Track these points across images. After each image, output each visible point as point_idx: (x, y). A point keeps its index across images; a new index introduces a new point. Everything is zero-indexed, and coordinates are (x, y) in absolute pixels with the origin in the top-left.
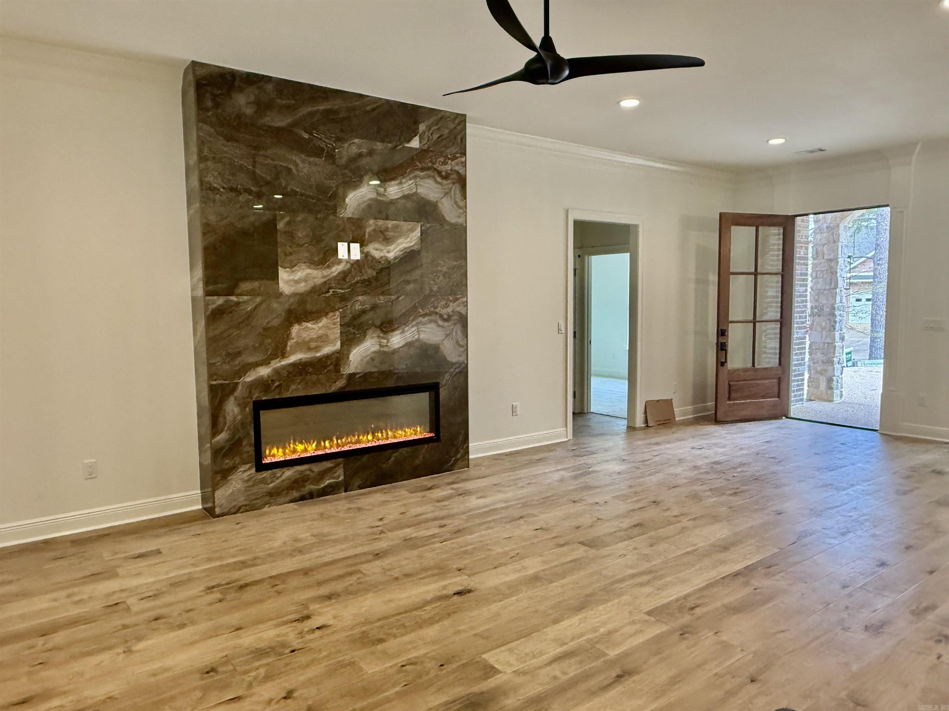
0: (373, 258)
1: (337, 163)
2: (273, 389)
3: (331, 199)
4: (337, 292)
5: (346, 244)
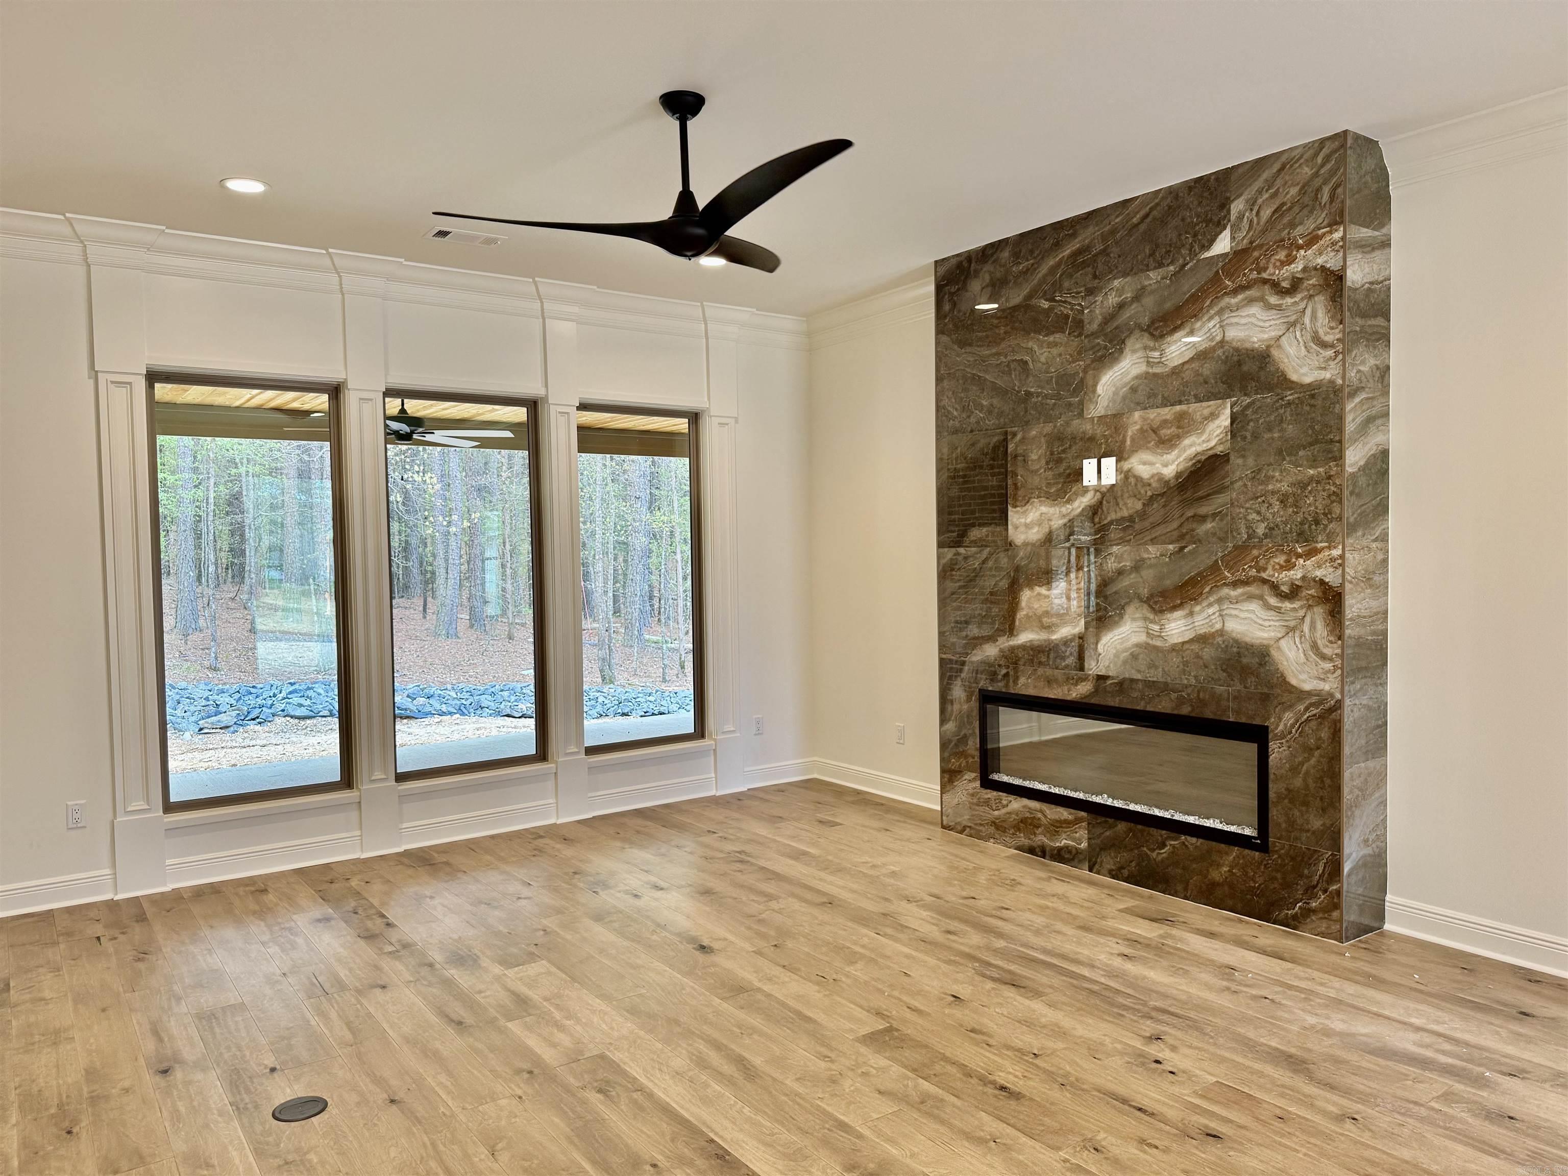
0: (1138, 479)
1: (1086, 332)
2: (1000, 677)
3: (1075, 392)
4: (1080, 540)
5: (1095, 460)
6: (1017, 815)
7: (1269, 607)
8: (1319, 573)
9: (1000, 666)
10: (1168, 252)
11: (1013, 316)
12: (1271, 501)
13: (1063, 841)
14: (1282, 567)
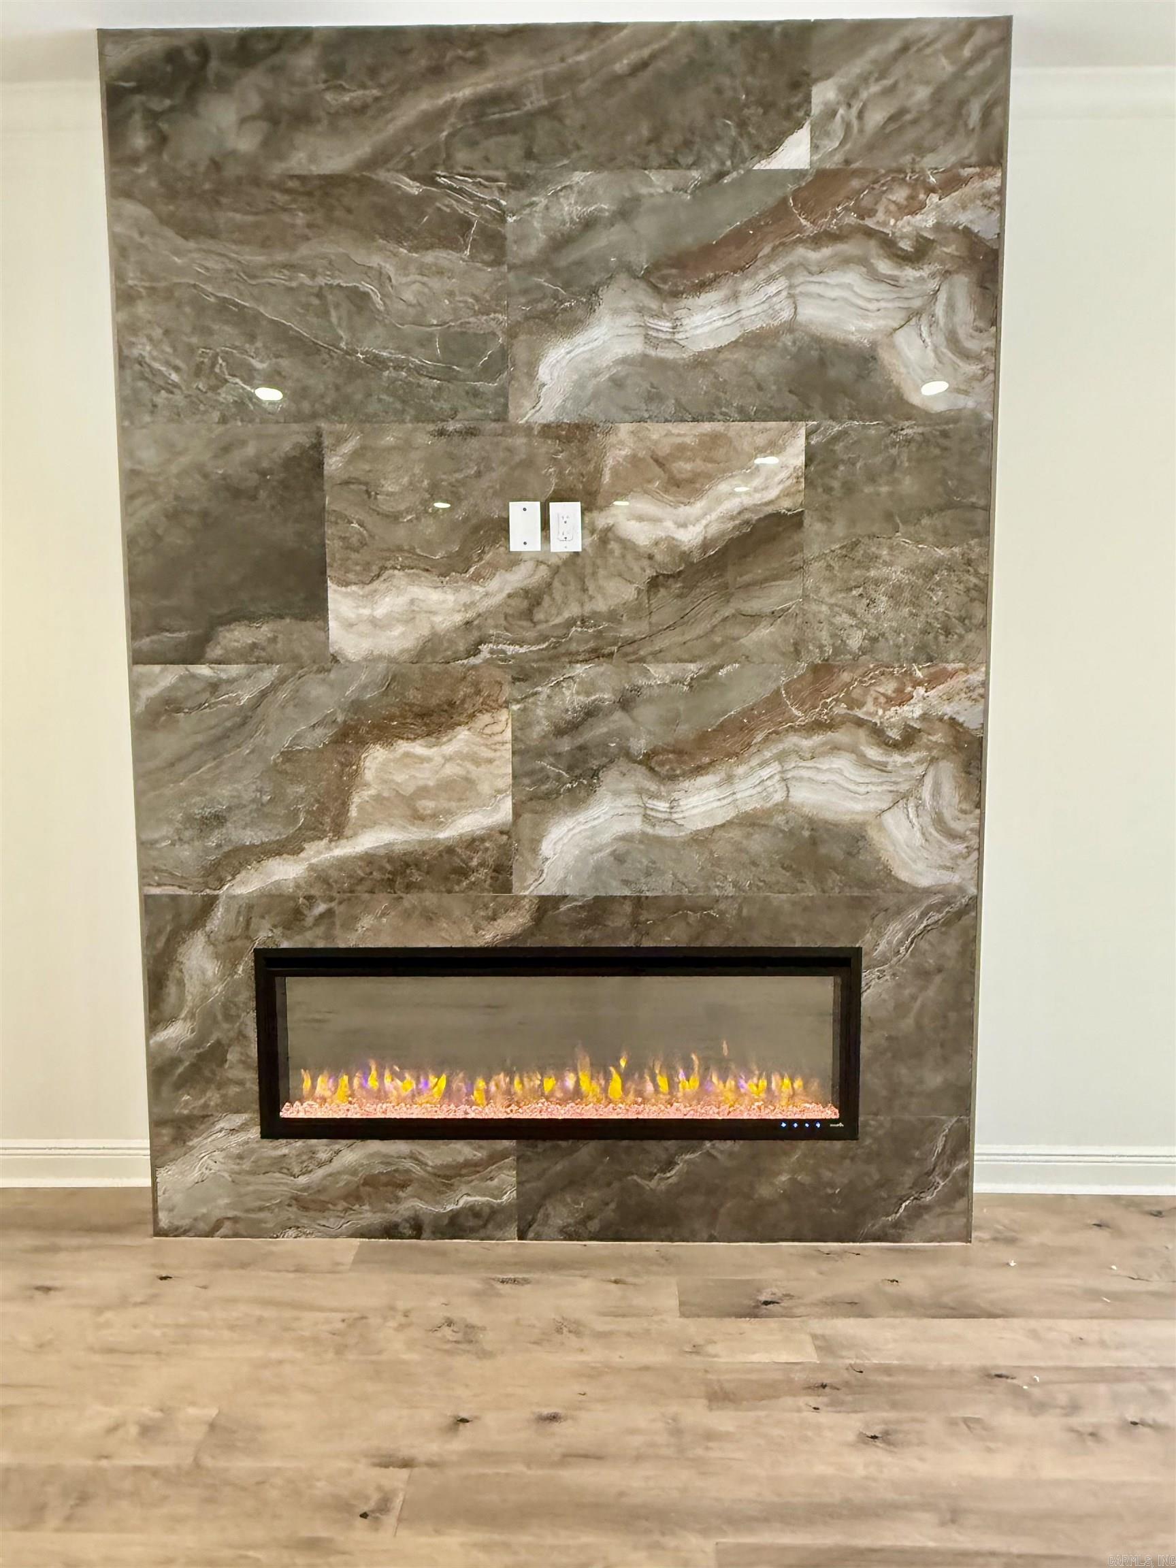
0: (628, 545)
1: (510, 259)
2: (309, 921)
3: (489, 372)
4: (503, 652)
5: (537, 505)
6: (354, 1172)
7: (866, 763)
8: (948, 710)
9: (309, 898)
10: (688, 144)
11: (327, 194)
12: (874, 595)
13: (463, 1199)
14: (889, 700)
